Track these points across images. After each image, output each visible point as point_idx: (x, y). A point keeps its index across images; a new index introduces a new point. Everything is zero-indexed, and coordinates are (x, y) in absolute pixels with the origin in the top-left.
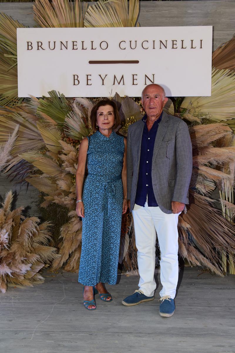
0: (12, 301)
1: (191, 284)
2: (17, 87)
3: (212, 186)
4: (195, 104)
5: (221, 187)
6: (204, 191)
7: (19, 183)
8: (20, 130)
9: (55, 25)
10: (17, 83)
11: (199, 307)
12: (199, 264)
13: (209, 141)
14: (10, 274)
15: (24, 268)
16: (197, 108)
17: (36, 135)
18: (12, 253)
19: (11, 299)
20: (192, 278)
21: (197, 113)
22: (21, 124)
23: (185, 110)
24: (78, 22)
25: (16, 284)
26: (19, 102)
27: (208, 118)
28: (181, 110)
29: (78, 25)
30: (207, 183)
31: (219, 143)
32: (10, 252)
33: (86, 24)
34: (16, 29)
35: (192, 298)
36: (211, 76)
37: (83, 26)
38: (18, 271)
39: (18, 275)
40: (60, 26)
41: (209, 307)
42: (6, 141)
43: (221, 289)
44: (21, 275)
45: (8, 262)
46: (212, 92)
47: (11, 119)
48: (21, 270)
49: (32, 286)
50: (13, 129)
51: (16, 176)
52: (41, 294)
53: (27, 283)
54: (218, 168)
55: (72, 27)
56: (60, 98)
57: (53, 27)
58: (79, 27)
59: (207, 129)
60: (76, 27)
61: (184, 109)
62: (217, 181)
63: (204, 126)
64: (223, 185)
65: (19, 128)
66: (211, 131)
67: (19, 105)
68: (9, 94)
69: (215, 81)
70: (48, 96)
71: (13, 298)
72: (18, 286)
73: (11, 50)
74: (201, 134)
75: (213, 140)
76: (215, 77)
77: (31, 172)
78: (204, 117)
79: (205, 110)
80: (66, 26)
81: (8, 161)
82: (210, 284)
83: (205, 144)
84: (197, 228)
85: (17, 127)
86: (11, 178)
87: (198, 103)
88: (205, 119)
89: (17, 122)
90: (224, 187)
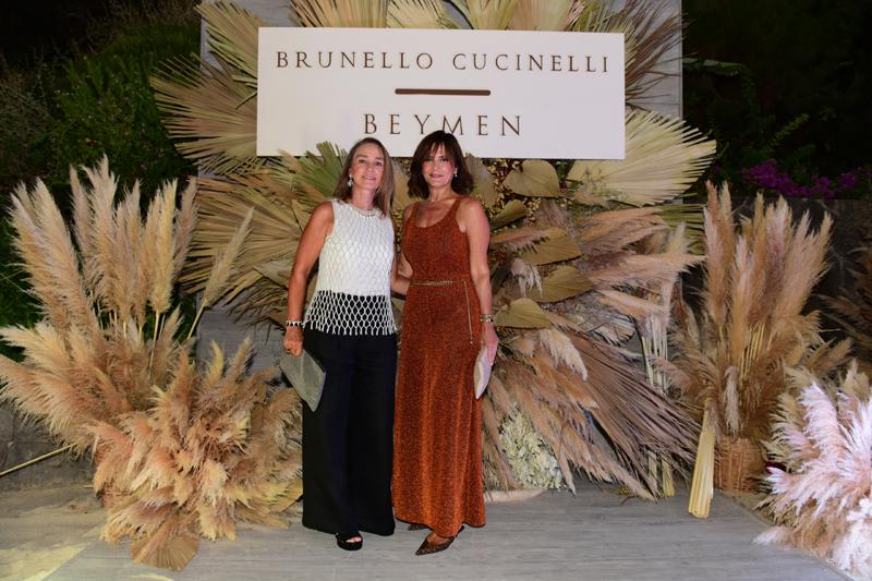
0: (249, 558)
1: (598, 516)
2: (255, 139)
3: (628, 328)
4: (595, 174)
5: (646, 330)
6: (614, 338)
7: (252, 324)
8: (256, 219)
9: (332, 22)
10: (256, 132)
11: (627, 563)
12: (608, 479)
13: (626, 241)
14: (245, 502)
15: (272, 491)
16: (598, 180)
17: (288, 229)
18: (249, 460)
19: (245, 554)
20: (596, 505)
21: (598, 191)
22: (259, 209)
23: (575, 183)
24: (375, 17)
25: (253, 522)
26: (258, 166)
27: (620, 199)
28: (569, 183)
29: (374, 24)
30: (619, 323)
31: (641, 247)
32: (245, 458)
33: (390, 21)
34: (257, 30)
35: (608, 545)
36: (624, 121)
37: (385, 25)
38: (259, 496)
39: (260, 505)
40: (342, 25)
41: (644, 560)
42: (227, 241)
43: (656, 524)
44: (265, 505)
45: (239, 479)
46: (627, 151)
47: (241, 199)
48: (264, 495)
49: (284, 526)
50: (242, 218)
51: (246, 310)
52: (304, 544)
53: (274, 521)
54: (639, 293)
55: (364, 26)
56: (339, 158)
57: (329, 25)
58: (378, 27)
59: (621, 220)
60: (371, 26)
61: (573, 181)
62: (638, 319)
63: (615, 213)
64: (648, 325)
65: (254, 214)
66: (628, 223)
67: (256, 171)
68: (238, 151)
69: (631, 132)
70: (317, 153)
71: (248, 551)
72: (255, 527)
73: (246, 69)
74: (608, 229)
75: (633, 241)
76: (631, 122)
77: (276, 302)
78: (613, 198)
79: (613, 186)
80: (352, 25)
81: (230, 279)
82: (632, 516)
83: (618, 248)
84: (607, 408)
85: (250, 213)
86: (237, 315)
87: (600, 171)
88: (614, 201)
89: (250, 204)
90: (651, 328)
